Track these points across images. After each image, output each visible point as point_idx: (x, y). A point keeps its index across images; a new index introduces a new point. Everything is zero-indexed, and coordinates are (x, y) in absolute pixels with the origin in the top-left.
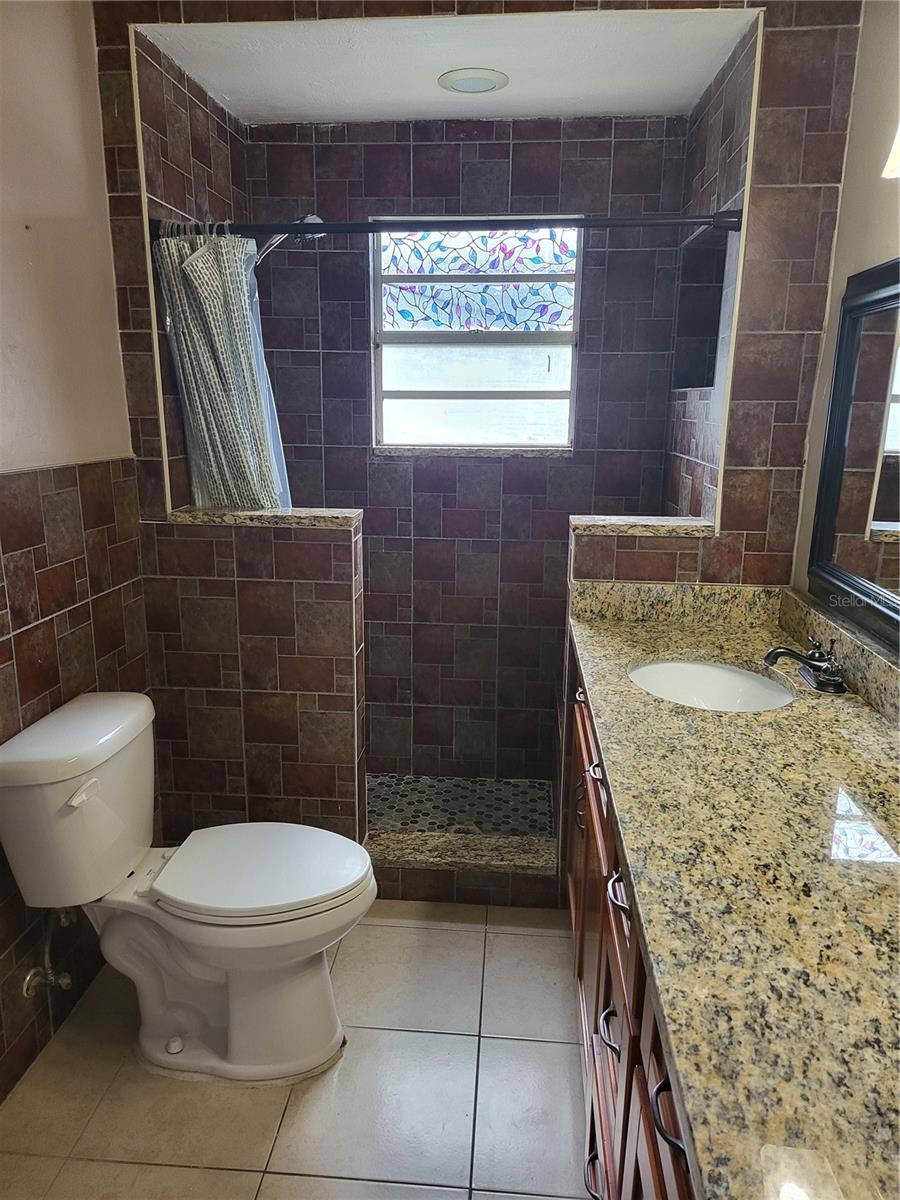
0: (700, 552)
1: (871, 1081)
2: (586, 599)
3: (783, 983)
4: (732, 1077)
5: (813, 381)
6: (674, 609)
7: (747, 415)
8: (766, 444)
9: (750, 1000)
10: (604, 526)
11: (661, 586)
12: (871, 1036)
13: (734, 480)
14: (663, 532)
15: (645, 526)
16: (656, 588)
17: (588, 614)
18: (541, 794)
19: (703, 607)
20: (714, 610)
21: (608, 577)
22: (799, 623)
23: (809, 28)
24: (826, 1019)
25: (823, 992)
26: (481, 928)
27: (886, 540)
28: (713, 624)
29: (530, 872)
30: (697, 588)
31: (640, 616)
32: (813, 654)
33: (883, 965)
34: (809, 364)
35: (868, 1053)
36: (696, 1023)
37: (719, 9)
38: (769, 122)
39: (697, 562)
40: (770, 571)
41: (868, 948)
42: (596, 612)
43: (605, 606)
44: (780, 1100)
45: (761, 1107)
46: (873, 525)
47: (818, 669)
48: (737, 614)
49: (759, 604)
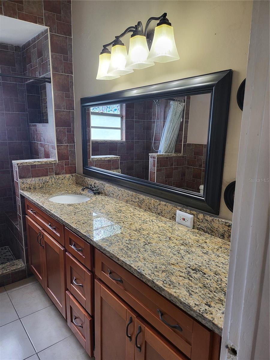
0: (54, 167)
1: (149, 249)
2: (24, 184)
3: (127, 242)
4: (131, 257)
5: (74, 123)
6: (50, 183)
7: (60, 131)
8: (66, 138)
9: (125, 246)
10: (26, 163)
11: (45, 178)
12: (145, 244)
13: (59, 148)
14: (43, 163)
15: (38, 162)
16: (44, 178)
17: (26, 189)
18: (6, 250)
19: (57, 182)
20: (60, 182)
21: (29, 177)
22: (82, 182)
23: (60, 35)
24: (137, 244)
25: (134, 241)
26: (5, 293)
27: (95, 160)
28: (60, 186)
29: (17, 270)
30: (55, 177)
31: (41, 187)
32: (90, 187)
33: (139, 234)
34: (73, 118)
35: (146, 246)
36: (119, 252)
37: (37, 24)
38: (54, 56)
39: (53, 170)
40: (72, 170)
41: (136, 233)
42: (28, 187)
43: (31, 185)
44: (139, 256)
45: (138, 258)
46: (92, 157)
47: (94, 190)
48: (65, 182)
49: (70, 179)
